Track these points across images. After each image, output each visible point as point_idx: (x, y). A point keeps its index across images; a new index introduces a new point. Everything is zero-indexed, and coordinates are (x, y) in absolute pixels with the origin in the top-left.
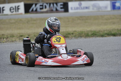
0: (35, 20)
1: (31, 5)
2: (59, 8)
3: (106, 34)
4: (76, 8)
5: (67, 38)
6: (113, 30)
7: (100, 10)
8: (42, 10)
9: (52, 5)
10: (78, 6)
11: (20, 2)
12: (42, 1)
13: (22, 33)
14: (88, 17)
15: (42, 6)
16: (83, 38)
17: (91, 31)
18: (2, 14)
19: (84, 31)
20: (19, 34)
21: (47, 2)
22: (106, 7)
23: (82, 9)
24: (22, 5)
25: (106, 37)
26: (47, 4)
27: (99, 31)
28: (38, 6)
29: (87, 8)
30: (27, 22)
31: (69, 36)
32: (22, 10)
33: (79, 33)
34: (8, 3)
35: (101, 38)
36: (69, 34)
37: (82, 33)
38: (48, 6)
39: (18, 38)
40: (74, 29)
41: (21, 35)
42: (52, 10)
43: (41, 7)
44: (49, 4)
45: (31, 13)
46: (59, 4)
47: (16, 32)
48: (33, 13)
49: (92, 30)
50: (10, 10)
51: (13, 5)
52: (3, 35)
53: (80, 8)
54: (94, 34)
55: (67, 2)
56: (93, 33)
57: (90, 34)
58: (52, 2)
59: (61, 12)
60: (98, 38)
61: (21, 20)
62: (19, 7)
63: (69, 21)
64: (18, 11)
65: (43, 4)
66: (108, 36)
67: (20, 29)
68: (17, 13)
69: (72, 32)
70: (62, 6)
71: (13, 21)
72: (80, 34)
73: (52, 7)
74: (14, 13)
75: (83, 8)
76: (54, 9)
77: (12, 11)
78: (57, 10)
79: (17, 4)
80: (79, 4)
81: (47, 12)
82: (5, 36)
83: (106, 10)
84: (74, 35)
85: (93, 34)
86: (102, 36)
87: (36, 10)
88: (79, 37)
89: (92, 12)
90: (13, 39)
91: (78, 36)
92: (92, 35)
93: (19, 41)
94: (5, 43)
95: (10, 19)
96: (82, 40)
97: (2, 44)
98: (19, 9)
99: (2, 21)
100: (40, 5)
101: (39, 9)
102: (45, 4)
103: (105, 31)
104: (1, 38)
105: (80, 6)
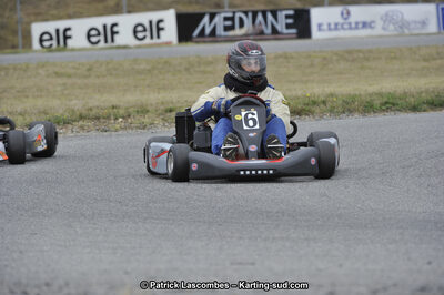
0: (210, 63)
1: (201, 16)
2: (281, 27)
3: (425, 103)
4: (332, 26)
5: (306, 115)
7: (406, 31)
8: (231, 33)
9: (260, 17)
10: (340, 20)
11: (165, 7)
12: (231, 6)
13: (172, 103)
14: (370, 51)
15: (232, 19)
16: (356, 115)
17: (380, 95)
18: (110, 44)
19: (360, 95)
20: (163, 103)
21: (244, 9)
22: (424, 23)
23: (350, 28)
24: (169, 18)
25: (425, 111)
26: (246, 13)
27: (405, 93)
28: (218, 20)
29: (365, 25)
30: (187, 69)
31: (313, 109)
32: (170, 31)
33: (344, 101)
34: (129, 12)
35: (412, 116)
36: (314, 103)
37: (353, 102)
38: (248, 21)
39: (159, 115)
40: (329, 89)
41: (171, 106)
42: (262, 33)
43: (229, 23)
44: (250, 15)
45: (197, 42)
46: (281, 15)
47: (153, 98)
48: (205, 42)
49: (384, 90)
50: (135, 32)
51: (144, 18)
52: (113, 107)
53: (346, 26)
54: (390, 104)
55: (306, 7)
56: (385, 100)
57: (377, 103)
58: (262, 7)
59: (289, 37)
60: (402, 116)
61: (166, 62)
62: (161, 25)
63: (312, 65)
64: (158, 37)
65: (234, 13)
66: (432, 109)
67: (165, 88)
68: (155, 40)
69: (322, 98)
70: (290, 21)
71: (144, 66)
72: (347, 103)
73: (260, 23)
74: (148, 41)
75: (353, 25)
76: (268, 31)
77: (140, 35)
78: (275, 31)
79: (155, 16)
80: (342, 14)
82: (122, 112)
83: (424, 32)
84: (329, 105)
85: (386, 103)
86: (415, 109)
87: (213, 32)
88: (344, 112)
89: (380, 36)
90: (146, 120)
91: (340, 109)
92: (382, 105)
93: (164, 125)
94: (120, 132)
95: (135, 61)
96: (355, 121)
97: (111, 136)
98: (163, 29)
99: (110, 66)
100: (223, 15)
101: (222, 28)
102: (238, 15)
103: (424, 95)
104: (108, 118)
105: (346, 19)
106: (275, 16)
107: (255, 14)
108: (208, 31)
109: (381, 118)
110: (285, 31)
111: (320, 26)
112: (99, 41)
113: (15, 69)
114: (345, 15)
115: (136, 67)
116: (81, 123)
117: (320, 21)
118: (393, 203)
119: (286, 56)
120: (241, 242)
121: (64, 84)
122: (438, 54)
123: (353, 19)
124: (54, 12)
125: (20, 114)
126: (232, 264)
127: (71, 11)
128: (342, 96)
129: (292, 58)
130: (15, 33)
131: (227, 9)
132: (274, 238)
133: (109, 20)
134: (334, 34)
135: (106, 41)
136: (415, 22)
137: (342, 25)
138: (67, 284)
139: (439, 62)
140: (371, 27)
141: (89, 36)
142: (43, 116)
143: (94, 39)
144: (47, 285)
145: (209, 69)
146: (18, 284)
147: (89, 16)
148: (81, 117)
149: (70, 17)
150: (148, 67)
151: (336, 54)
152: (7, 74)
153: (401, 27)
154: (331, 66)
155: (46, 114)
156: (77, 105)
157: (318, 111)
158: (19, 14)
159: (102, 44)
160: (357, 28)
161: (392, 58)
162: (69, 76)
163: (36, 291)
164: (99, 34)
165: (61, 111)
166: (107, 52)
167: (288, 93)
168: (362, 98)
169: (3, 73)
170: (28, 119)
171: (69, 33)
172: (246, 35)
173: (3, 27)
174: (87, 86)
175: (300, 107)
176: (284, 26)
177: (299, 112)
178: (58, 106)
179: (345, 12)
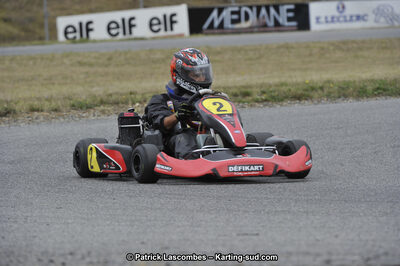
0: (219, 53)
1: (210, 10)
2: (282, 20)
4: (329, 19)
5: (306, 99)
7: (396, 24)
8: (237, 26)
9: (263, 11)
10: (336, 14)
11: (178, 2)
12: (236, 1)
14: (363, 42)
15: (238, 13)
16: (351, 100)
17: (373, 81)
18: (128, 36)
19: (354, 82)
21: (250, 4)
23: (346, 21)
24: (182, 13)
26: (251, 7)
27: (395, 80)
28: (226, 14)
29: (359, 18)
31: (312, 94)
32: (183, 24)
33: (339, 87)
34: (145, 7)
36: (313, 89)
37: (348, 87)
38: (253, 15)
40: (326, 76)
42: (265, 25)
43: (235, 17)
44: (255, 9)
45: (207, 34)
46: (283, 9)
48: (213, 34)
49: (376, 77)
50: (151, 25)
51: (159, 12)
52: (131, 93)
53: (342, 19)
54: (383, 90)
55: (306, 3)
56: (377, 85)
57: (370, 88)
58: (266, 3)
59: (290, 29)
60: (393, 100)
62: (174, 19)
63: (311, 55)
64: (172, 29)
65: (240, 7)
68: (169, 33)
69: (320, 84)
70: (291, 14)
71: (158, 56)
72: (343, 89)
73: (264, 17)
74: (162, 33)
75: (348, 18)
76: (271, 23)
77: (155, 28)
78: (277, 23)
79: (168, 10)
80: (338, 8)
81: (250, 31)
82: (139, 97)
84: (326, 91)
85: (378, 88)
87: (221, 25)
88: (339, 97)
89: (372, 28)
91: (337, 95)
92: (374, 90)
95: (151, 51)
96: (350, 105)
98: (175, 22)
99: (128, 56)
100: (230, 9)
101: (229, 22)
102: (244, 9)
104: (127, 103)
105: (341, 12)
106: (277, 8)
107: (259, 9)
108: (216, 24)
109: (373, 102)
110: (287, 24)
111: (318, 19)
112: (117, 34)
113: (42, 59)
114: (341, 9)
115: (152, 56)
116: (102, 107)
117: (318, 14)
119: (287, 47)
120: (247, 215)
121: (87, 73)
123: (348, 12)
124: (77, 7)
125: (47, 100)
126: (238, 235)
127: (93, 6)
128: (339, 82)
129: (292, 48)
130: (42, 26)
131: (233, 4)
132: (276, 211)
133: (127, 14)
134: (331, 26)
135: (124, 33)
137: (338, 18)
138: (89, 253)
140: (364, 20)
141: (109, 29)
142: (67, 101)
143: (113, 32)
144: (71, 254)
145: (217, 58)
146: (45, 253)
147: (109, 10)
148: (102, 102)
149: (91, 11)
150: (163, 56)
151: (333, 44)
152: (34, 64)
153: (391, 20)
154: (328, 55)
155: (71, 99)
156: (99, 91)
157: (316, 95)
158: (46, 9)
159: (121, 36)
160: (351, 20)
161: (383, 48)
162: (91, 65)
163: (62, 260)
164: (118, 27)
165: (84, 97)
166: (126, 43)
167: (289, 81)
168: (357, 84)
169: (31, 63)
170: (54, 104)
171: (91, 26)
172: (251, 27)
173: (31, 20)
174: (107, 74)
175: (300, 92)
176: (286, 19)
177: (298, 98)
178: (81, 92)
179: (341, 7)
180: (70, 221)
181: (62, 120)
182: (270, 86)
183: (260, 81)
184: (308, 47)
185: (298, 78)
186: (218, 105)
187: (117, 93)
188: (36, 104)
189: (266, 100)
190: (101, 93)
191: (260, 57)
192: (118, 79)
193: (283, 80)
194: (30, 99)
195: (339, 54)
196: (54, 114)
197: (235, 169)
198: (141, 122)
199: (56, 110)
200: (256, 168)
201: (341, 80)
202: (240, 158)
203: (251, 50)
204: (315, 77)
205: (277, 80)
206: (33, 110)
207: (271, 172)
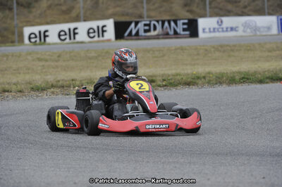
1: (130, 23)
2: (179, 30)
3: (267, 78)
4: (212, 30)
5: (193, 85)
6: (280, 71)
7: (258, 33)
8: (148, 34)
9: (166, 24)
10: (217, 26)
11: (107, 18)
12: (148, 17)
14: (235, 46)
15: (149, 25)
16: (224, 86)
17: (240, 73)
18: (72, 40)
19: (227, 73)
21: (155, 19)
22: (269, 28)
23: (223, 31)
24: (110, 25)
25: (267, 83)
26: (158, 21)
27: (255, 72)
28: (140, 26)
29: (232, 29)
31: (197, 81)
32: (110, 33)
33: (216, 77)
34: (85, 21)
35: (259, 86)
36: (198, 78)
37: (223, 77)
38: (159, 27)
40: (208, 69)
42: (168, 34)
43: (147, 28)
44: (160, 23)
45: (127, 39)
46: (180, 23)
48: (132, 39)
49: (242, 70)
50: (88, 33)
51: (94, 24)
52: (73, 80)
53: (220, 30)
54: (246, 79)
55: (196, 18)
56: (243, 76)
57: (237, 78)
58: (168, 18)
59: (185, 37)
60: (253, 86)
61: (107, 52)
62: (105, 29)
63: (198, 54)
64: (103, 36)
65: (150, 21)
66: (272, 82)
68: (101, 38)
69: (203, 75)
70: (185, 26)
71: (93, 54)
72: (219, 78)
73: (166, 28)
75: (225, 29)
76: (172, 32)
77: (92, 35)
78: (175, 33)
79: (101, 23)
80: (218, 22)
81: (157, 37)
82: (78, 83)
84: (207, 79)
85: (243, 78)
86: (261, 82)
87: (137, 34)
88: (216, 84)
89: (242, 36)
91: (214, 82)
92: (240, 79)
95: (88, 51)
96: (223, 89)
97: (70, 98)
98: (105, 31)
99: (72, 54)
100: (143, 23)
101: (143, 31)
102: (153, 23)
103: (266, 73)
104: (69, 86)
105: (220, 25)
106: (176, 24)
107: (163, 22)
108: (134, 32)
109: (240, 87)
110: (182, 33)
111: (204, 30)
112: (65, 39)
113: (12, 56)
114: (220, 23)
115: (88, 55)
116: (52, 90)
117: (204, 27)
118: (244, 141)
119: (182, 49)
121: (43, 66)
122: (277, 47)
123: (224, 25)
124: (38, 20)
125: (14, 84)
127: (49, 20)
128: (216, 73)
129: (186, 49)
130: (13, 33)
131: (146, 19)
133: (72, 26)
134: (212, 35)
135: (70, 39)
136: (264, 27)
137: (218, 29)
139: (277, 52)
140: (236, 31)
141: (59, 36)
142: (28, 85)
143: (63, 38)
147: (60, 23)
148: (53, 86)
149: (48, 23)
150: (96, 55)
151: (214, 47)
152: (7, 59)
153: (255, 30)
154: (210, 55)
155: (31, 84)
156: (50, 78)
157: (200, 82)
158: (16, 22)
159: (68, 40)
160: (227, 31)
161: (248, 50)
162: (46, 61)
164: (66, 34)
165: (40, 83)
166: (70, 45)
167: (182, 72)
168: (229, 75)
169: (5, 58)
170: (19, 88)
171: (47, 34)
172: (158, 35)
173: (6, 29)
174: (57, 67)
175: (189, 80)
176: (182, 30)
177: (188, 84)
178: (38, 79)
179: (220, 21)
180: (26, 168)
181: (24, 98)
182: (169, 76)
183: (162, 72)
184: (196, 49)
185: (188, 70)
186: (140, 85)
187: (63, 80)
188: (7, 87)
189: (165, 86)
190: (52, 79)
191: (164, 56)
192: (65, 70)
193: (178, 71)
194: (3, 83)
195: (217, 54)
196: (19, 94)
197: (150, 127)
198: (91, 96)
199: (20, 91)
200: (164, 126)
201: (218, 71)
202: (153, 119)
203: (157, 51)
204: (200, 70)
205: (174, 72)
206: (5, 91)
207: (174, 129)
